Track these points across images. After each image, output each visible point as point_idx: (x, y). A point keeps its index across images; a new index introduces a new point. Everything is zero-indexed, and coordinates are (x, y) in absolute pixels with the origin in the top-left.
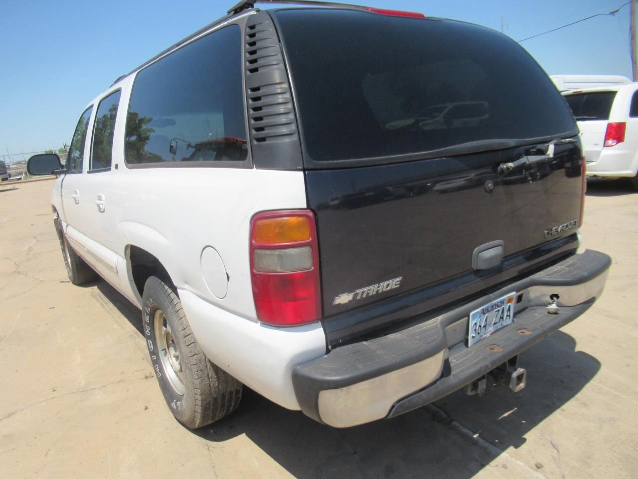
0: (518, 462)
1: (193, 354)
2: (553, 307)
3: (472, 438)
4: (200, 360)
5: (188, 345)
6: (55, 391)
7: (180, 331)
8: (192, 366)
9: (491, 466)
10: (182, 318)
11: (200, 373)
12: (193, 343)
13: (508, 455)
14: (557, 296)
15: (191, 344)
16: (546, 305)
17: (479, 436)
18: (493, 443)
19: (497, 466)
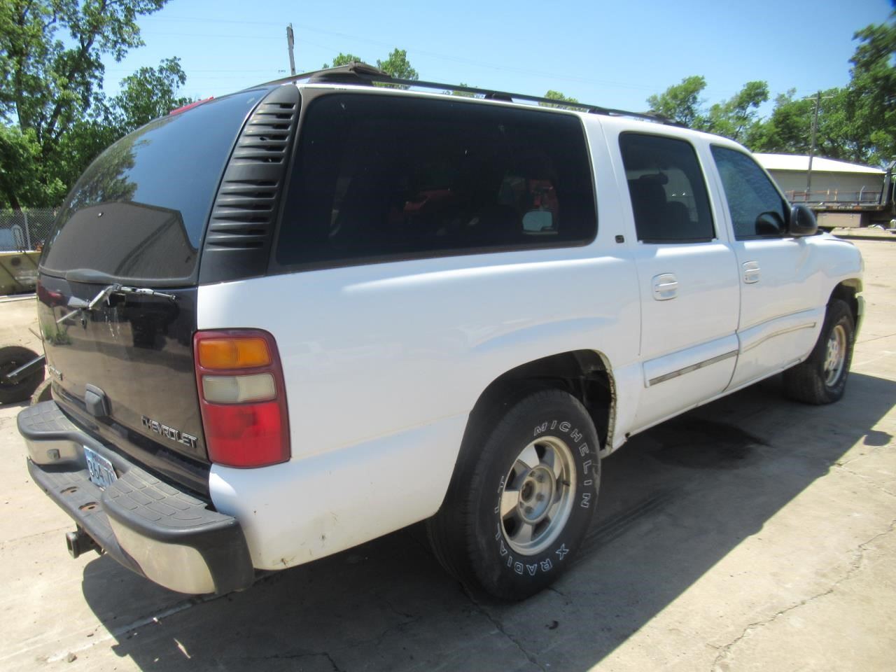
0: (91, 645)
3: (154, 617)
17: (154, 621)
18: (134, 630)
19: (96, 630)
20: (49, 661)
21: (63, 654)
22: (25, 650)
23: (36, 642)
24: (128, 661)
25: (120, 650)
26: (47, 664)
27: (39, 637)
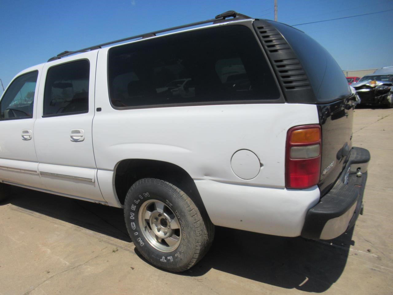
0: (359, 251)
1: (197, 221)
2: (359, 173)
3: (331, 245)
4: (201, 224)
5: (192, 216)
6: (49, 272)
7: (186, 208)
8: (196, 229)
9: (350, 255)
10: (186, 200)
11: (201, 232)
12: (196, 214)
13: (352, 249)
14: (359, 168)
15: (194, 215)
16: (356, 173)
17: (333, 244)
18: (342, 245)
19: (352, 255)
20: (377, 256)
21: (371, 255)
22: (383, 267)
23: (377, 267)
24: (353, 238)
25: (353, 243)
26: (378, 256)
27: (374, 269)
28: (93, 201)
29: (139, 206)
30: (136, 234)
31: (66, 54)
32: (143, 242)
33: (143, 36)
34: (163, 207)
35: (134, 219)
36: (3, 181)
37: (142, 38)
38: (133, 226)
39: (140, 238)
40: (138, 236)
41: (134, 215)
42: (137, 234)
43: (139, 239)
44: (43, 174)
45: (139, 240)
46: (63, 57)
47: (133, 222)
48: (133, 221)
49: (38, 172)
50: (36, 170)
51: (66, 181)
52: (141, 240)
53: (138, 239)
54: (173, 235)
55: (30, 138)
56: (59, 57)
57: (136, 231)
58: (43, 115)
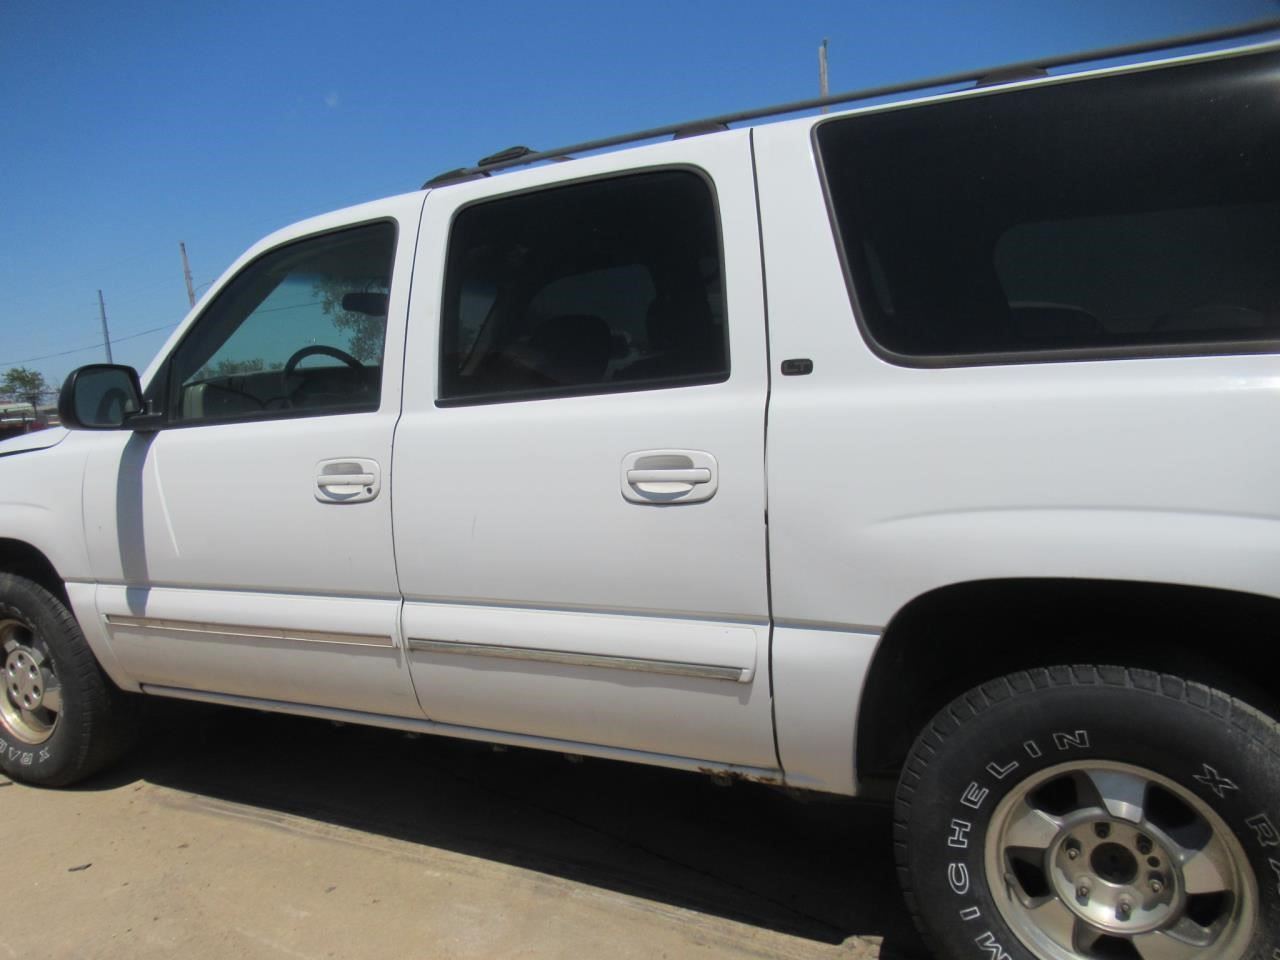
28: (692, 767)
29: (999, 790)
30: (966, 915)
31: (516, 157)
32: (1004, 951)
33: (982, 79)
34: (1140, 791)
35: (965, 846)
36: (142, 685)
37: (974, 83)
38: (959, 879)
39: (989, 933)
40: (980, 926)
41: (968, 830)
42: (974, 913)
43: (988, 938)
44: (422, 648)
45: (988, 944)
46: (500, 169)
47: (957, 863)
48: (959, 855)
49: (395, 640)
50: (385, 633)
51: (561, 679)
52: (995, 942)
53: (980, 938)
54: (1183, 919)
55: (368, 496)
56: (490, 166)
57: (969, 900)
58: (436, 398)
